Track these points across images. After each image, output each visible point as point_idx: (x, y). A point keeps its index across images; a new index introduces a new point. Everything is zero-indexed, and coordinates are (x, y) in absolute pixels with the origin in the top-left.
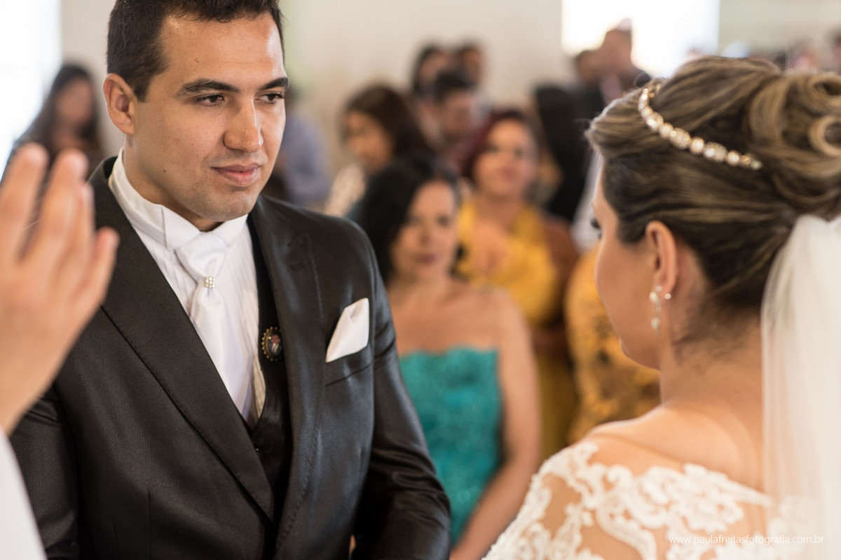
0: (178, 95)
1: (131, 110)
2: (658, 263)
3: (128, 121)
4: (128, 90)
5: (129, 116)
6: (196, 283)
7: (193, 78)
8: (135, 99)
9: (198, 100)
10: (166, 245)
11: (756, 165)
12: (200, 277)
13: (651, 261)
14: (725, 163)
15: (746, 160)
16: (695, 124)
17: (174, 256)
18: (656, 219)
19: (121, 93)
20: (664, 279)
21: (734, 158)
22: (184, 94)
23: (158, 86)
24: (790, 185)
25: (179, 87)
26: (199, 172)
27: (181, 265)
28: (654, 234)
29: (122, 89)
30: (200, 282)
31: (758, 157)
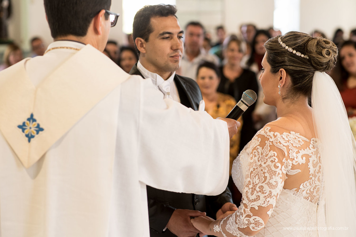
0: (158, 37)
1: (144, 46)
2: (281, 78)
3: (144, 49)
4: (143, 40)
5: (144, 48)
6: (164, 94)
7: (161, 32)
8: (145, 42)
9: (164, 38)
10: (156, 84)
11: (308, 58)
12: (166, 92)
13: (279, 78)
14: (301, 56)
15: (306, 57)
16: (294, 47)
17: (158, 87)
18: (282, 68)
19: (141, 42)
20: (282, 82)
21: (303, 56)
22: (160, 37)
23: (152, 37)
24: (316, 63)
25: (158, 35)
26: (166, 58)
27: (160, 90)
28: (281, 71)
29: (141, 41)
30: (166, 94)
31: (309, 57)
